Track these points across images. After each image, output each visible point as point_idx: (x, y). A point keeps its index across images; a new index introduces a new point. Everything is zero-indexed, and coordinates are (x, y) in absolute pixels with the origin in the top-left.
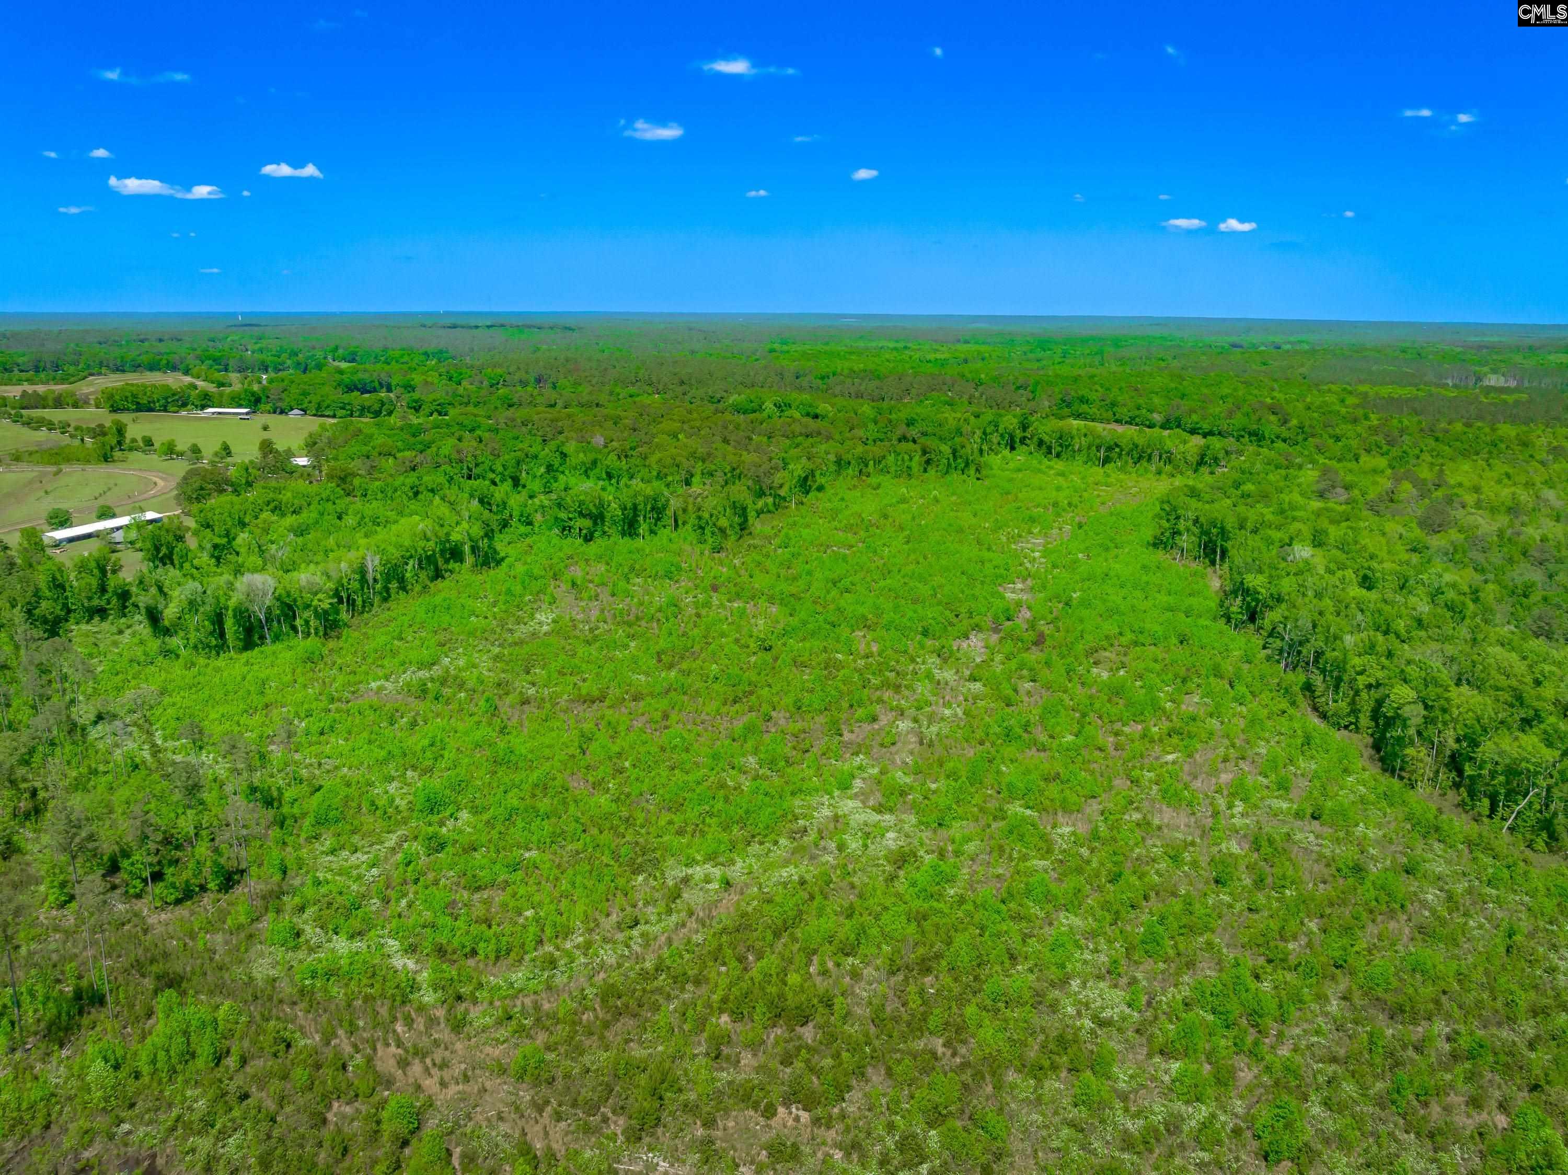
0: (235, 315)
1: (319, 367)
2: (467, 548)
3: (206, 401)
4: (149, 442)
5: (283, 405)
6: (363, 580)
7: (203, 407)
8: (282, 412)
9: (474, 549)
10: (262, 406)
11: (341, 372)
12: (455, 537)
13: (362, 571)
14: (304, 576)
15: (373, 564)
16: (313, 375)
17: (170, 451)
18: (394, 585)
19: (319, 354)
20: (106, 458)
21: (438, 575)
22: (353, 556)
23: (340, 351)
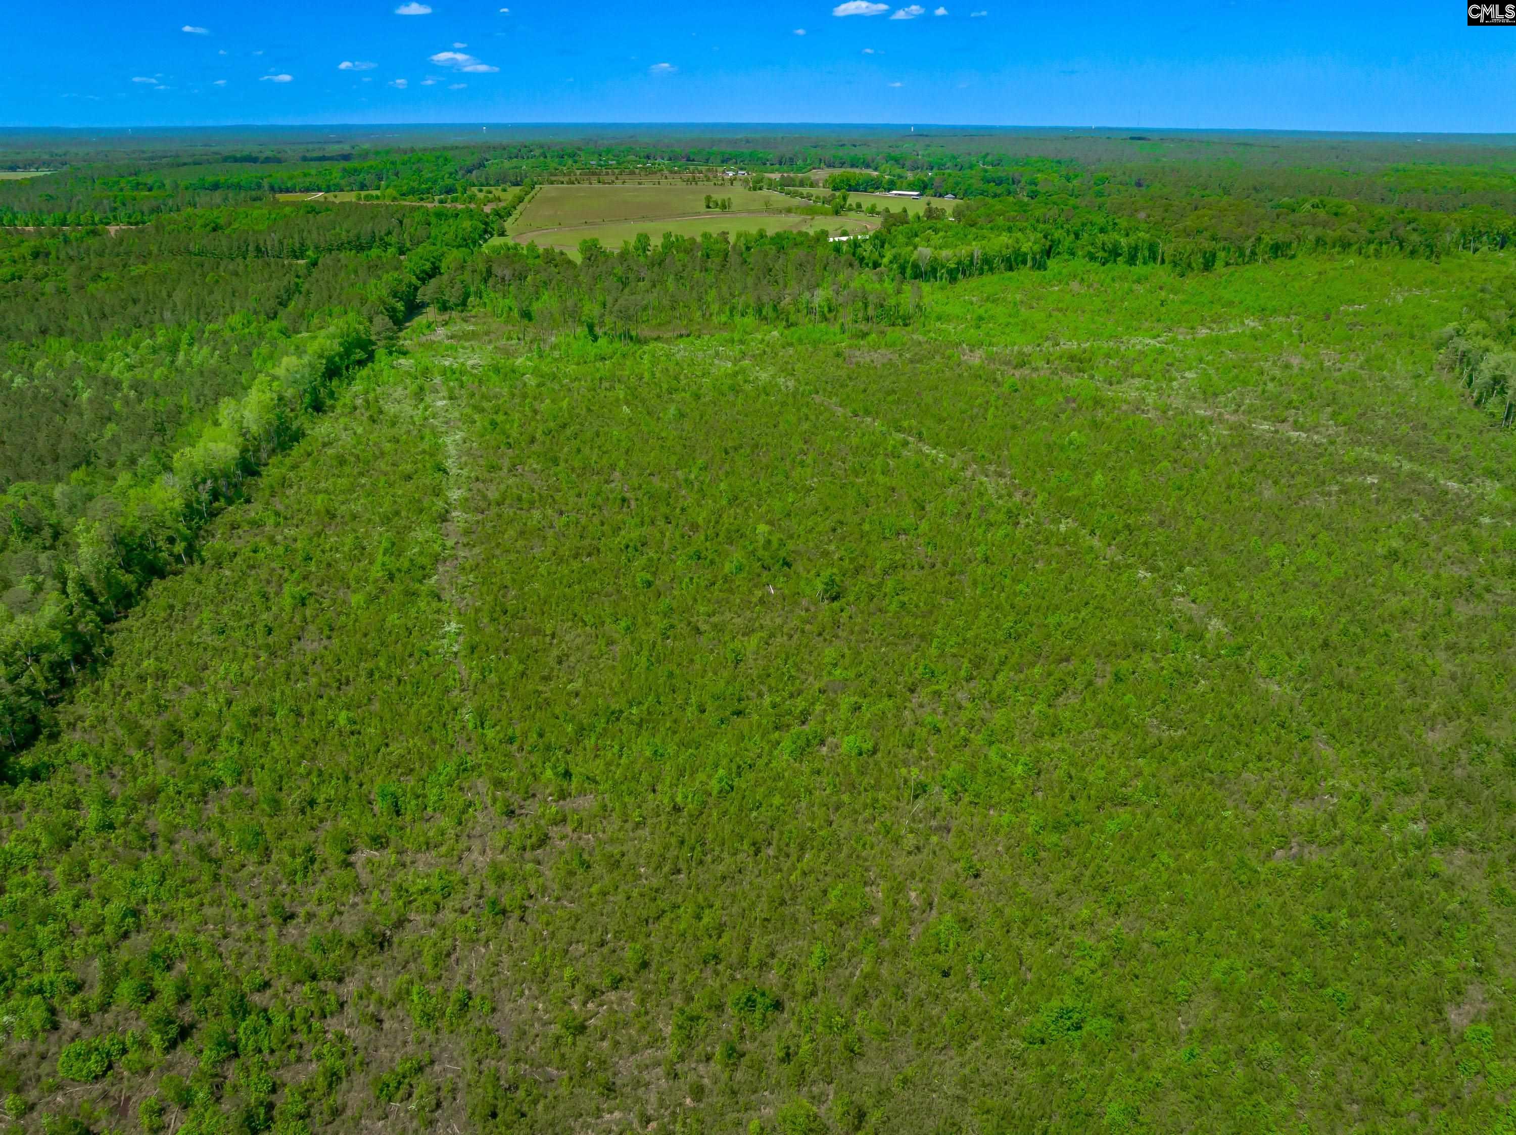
0: (908, 127)
1: (971, 167)
2: (1029, 258)
3: (891, 186)
4: (859, 206)
5: (942, 191)
6: (972, 262)
7: (889, 190)
8: (941, 196)
9: (1034, 259)
10: (928, 191)
11: (986, 171)
12: (1024, 249)
13: (972, 256)
14: (945, 253)
15: (978, 253)
16: (967, 172)
17: (873, 211)
18: (986, 267)
19: (973, 159)
20: (837, 213)
21: (1011, 269)
22: (969, 248)
23: (989, 158)
